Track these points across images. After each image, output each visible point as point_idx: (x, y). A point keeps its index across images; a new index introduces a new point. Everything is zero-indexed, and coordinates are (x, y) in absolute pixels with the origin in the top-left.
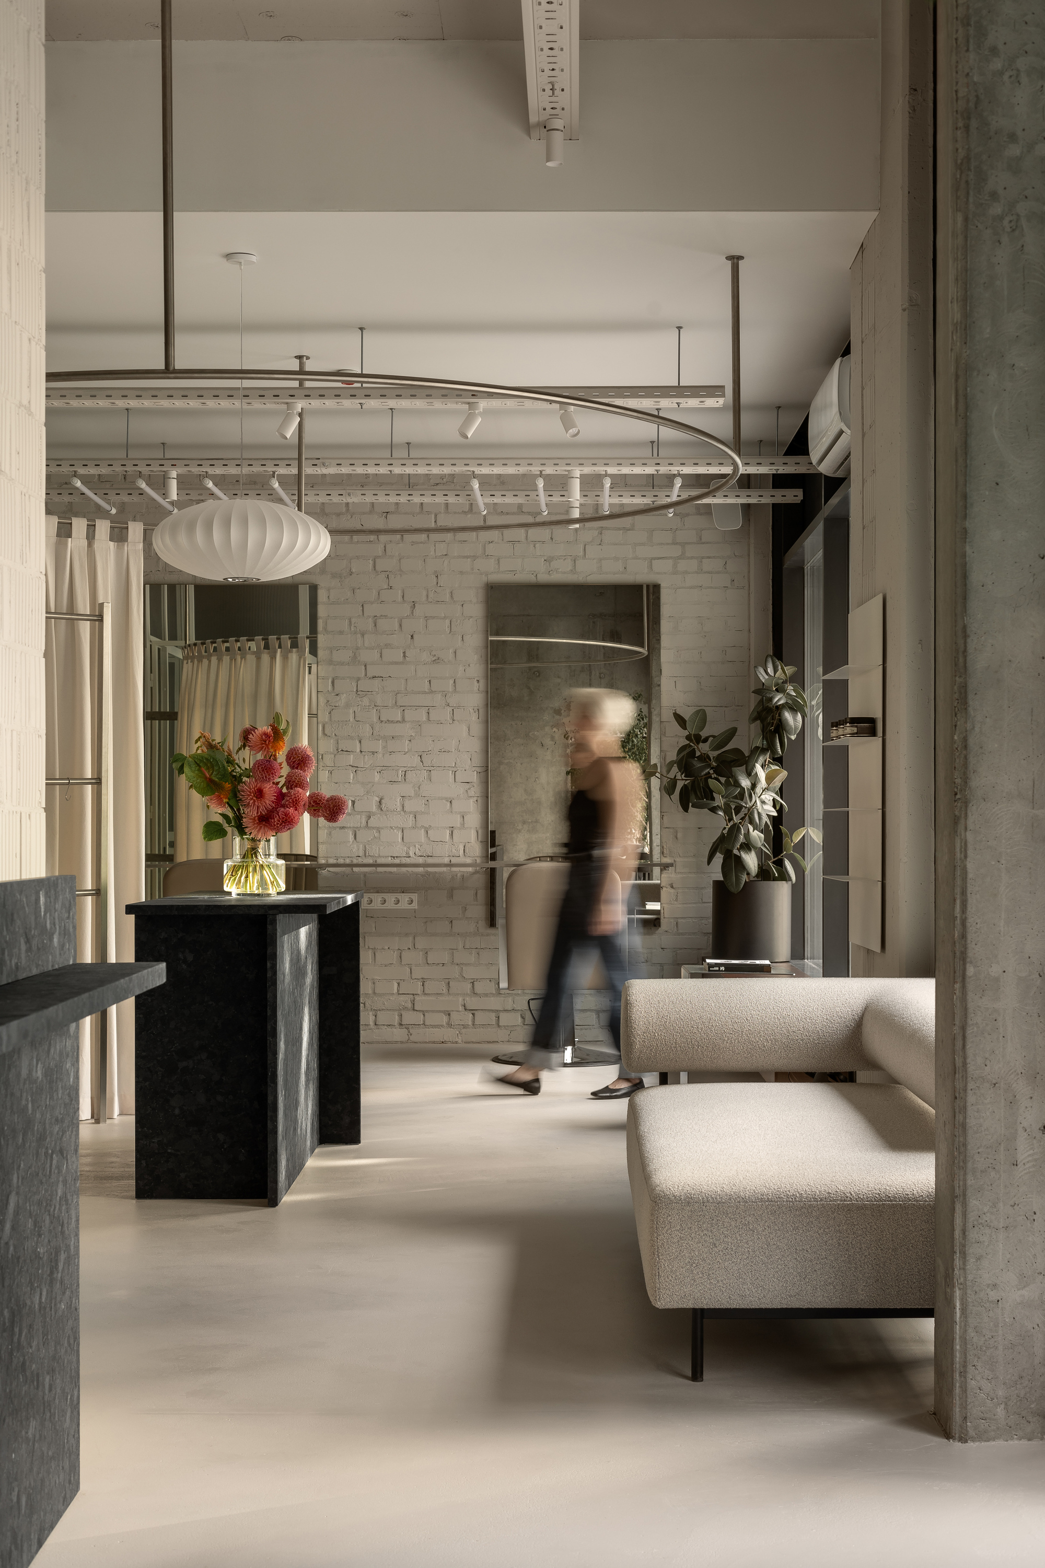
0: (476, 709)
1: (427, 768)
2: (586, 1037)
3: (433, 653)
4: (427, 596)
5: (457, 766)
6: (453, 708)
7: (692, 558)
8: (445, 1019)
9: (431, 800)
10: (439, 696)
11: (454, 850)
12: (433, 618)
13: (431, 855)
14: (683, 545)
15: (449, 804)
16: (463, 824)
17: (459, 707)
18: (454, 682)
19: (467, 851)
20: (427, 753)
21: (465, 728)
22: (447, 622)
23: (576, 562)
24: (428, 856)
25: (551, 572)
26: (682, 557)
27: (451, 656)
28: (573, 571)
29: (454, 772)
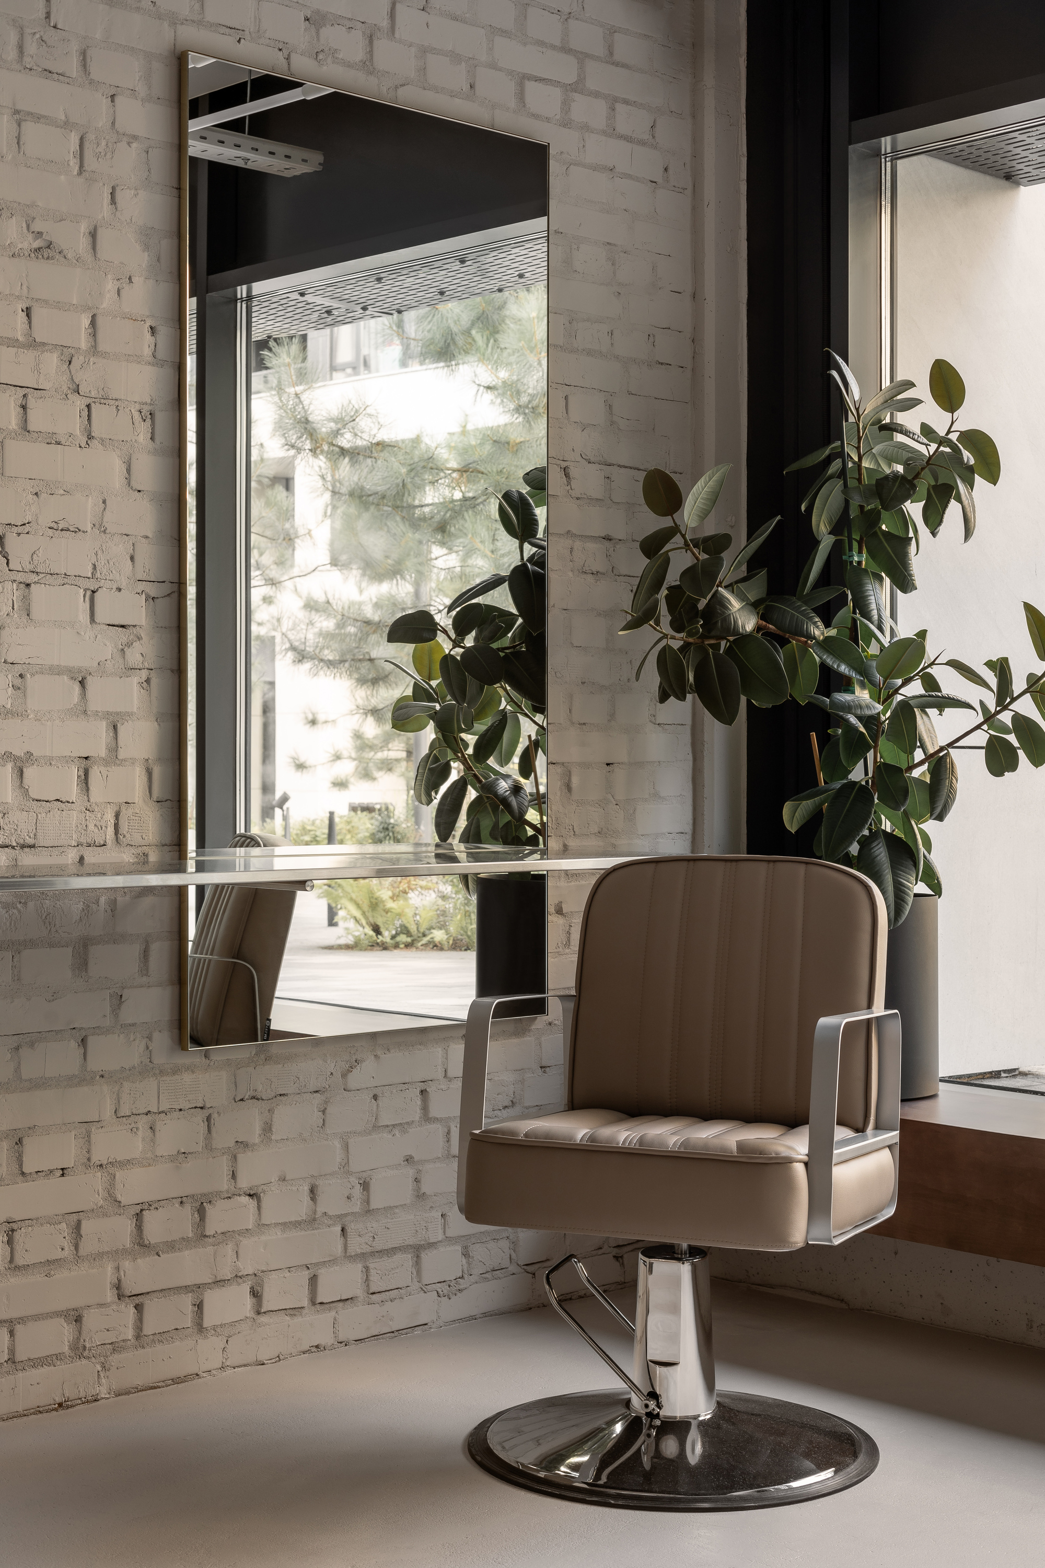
0: (146, 409)
1: (20, 577)
2: (391, 1320)
3: (37, 226)
4: (21, 48)
5: (98, 575)
6: (88, 401)
7: (596, 95)
8: (67, 1331)
9: (32, 675)
10: (52, 361)
11: (91, 827)
12: (38, 118)
13: (30, 841)
14: (582, 57)
15: (77, 687)
16: (114, 749)
17: (104, 399)
18: (93, 323)
19: (124, 828)
20: (20, 529)
21: (119, 467)
22: (74, 139)
23: (376, 42)
24: (23, 847)
25: (321, 56)
26: (577, 87)
27: (83, 243)
28: (368, 65)
29: (89, 593)
